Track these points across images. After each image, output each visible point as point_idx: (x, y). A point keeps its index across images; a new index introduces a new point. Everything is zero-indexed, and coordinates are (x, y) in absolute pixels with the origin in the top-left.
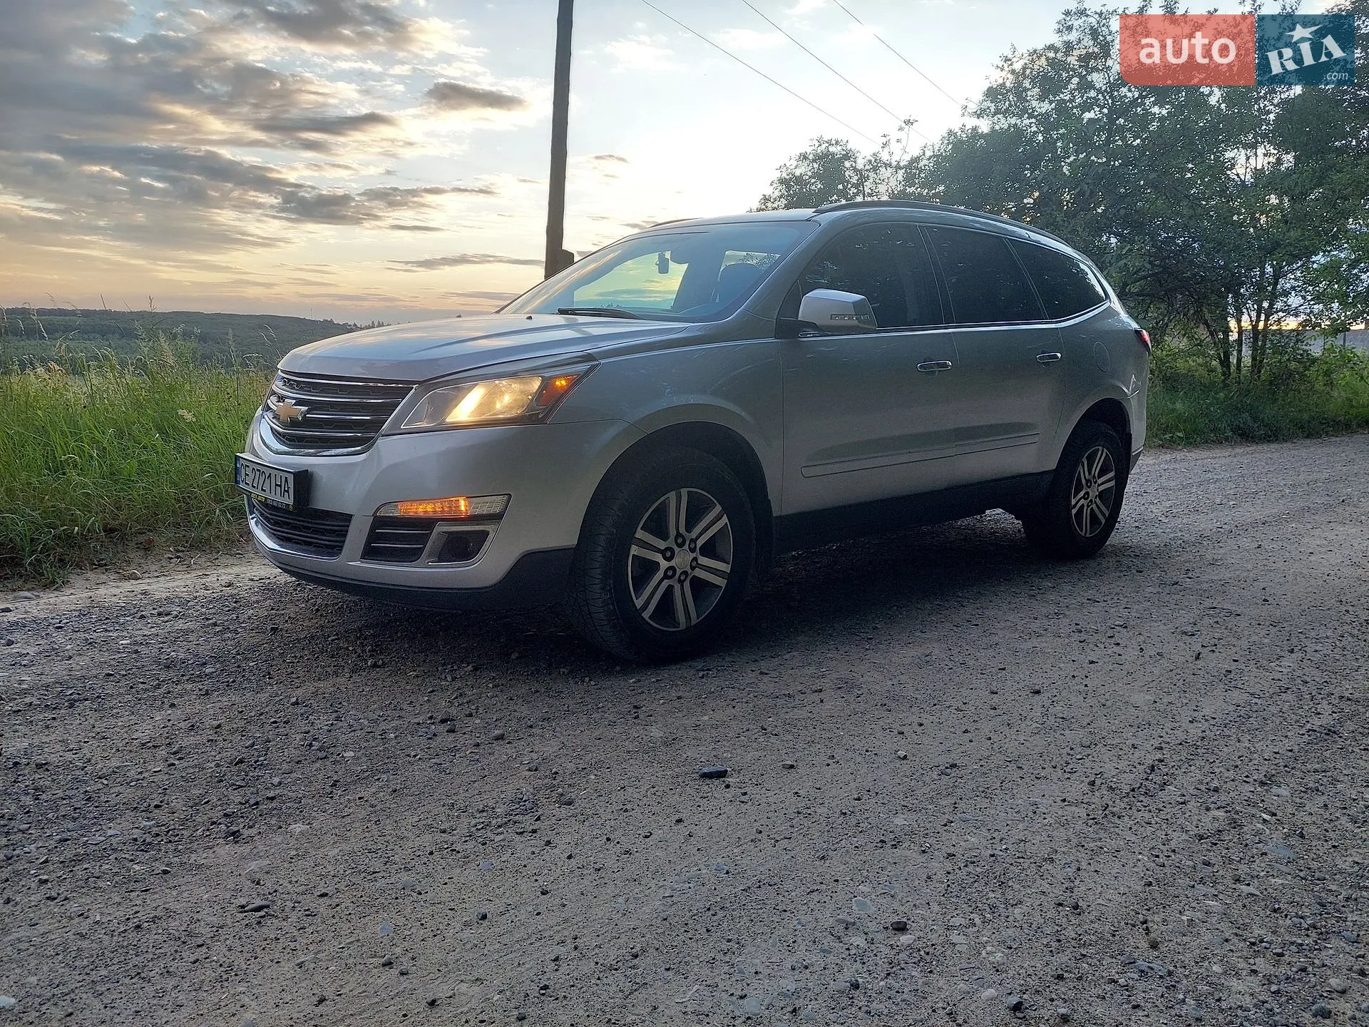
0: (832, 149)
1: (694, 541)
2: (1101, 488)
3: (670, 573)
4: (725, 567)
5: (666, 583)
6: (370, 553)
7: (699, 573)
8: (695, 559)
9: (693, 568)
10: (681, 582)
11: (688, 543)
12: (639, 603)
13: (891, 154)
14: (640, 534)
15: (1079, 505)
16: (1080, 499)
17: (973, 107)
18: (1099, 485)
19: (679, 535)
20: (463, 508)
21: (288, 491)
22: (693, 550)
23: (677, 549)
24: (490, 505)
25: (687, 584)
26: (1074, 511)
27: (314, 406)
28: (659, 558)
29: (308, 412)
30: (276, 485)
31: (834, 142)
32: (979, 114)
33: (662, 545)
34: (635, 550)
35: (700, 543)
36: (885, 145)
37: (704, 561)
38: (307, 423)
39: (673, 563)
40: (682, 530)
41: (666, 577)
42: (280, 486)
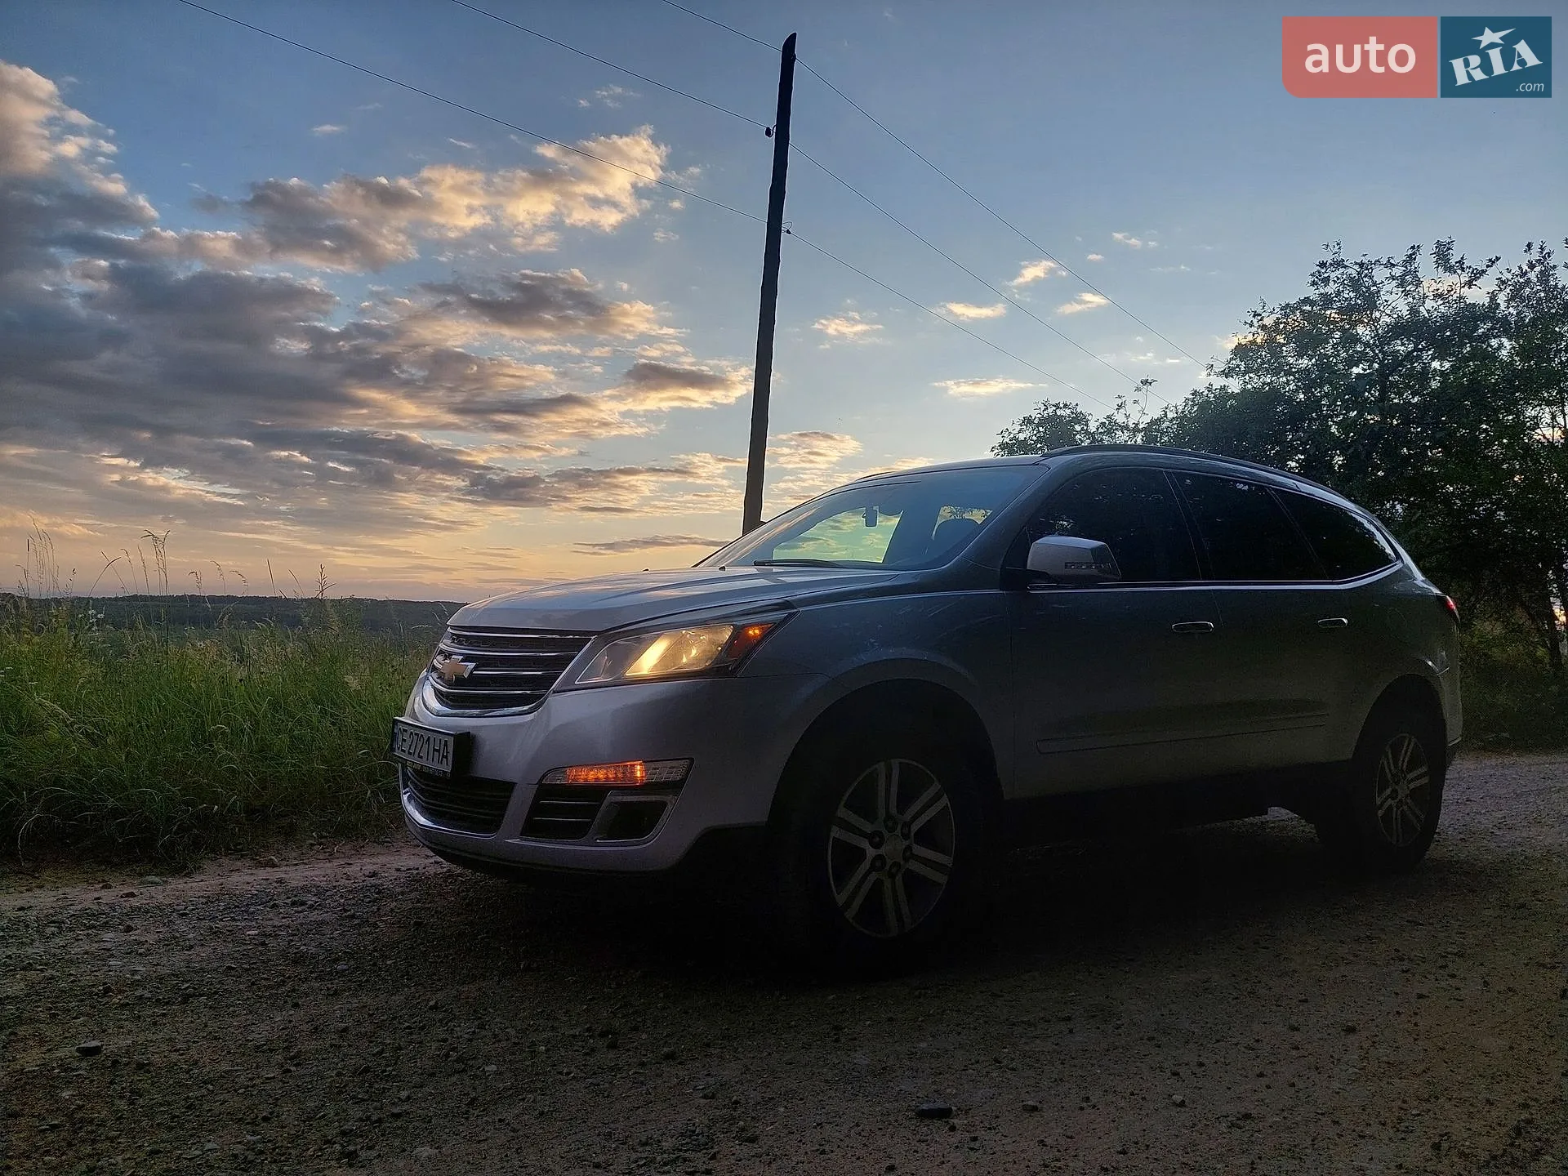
0: (1059, 412)
1: (908, 825)
2: (1412, 786)
3: (878, 864)
4: (946, 860)
5: (873, 876)
6: (531, 829)
7: (914, 866)
8: (909, 848)
9: (906, 859)
10: (892, 876)
11: (899, 827)
12: (841, 899)
13: (1128, 417)
14: (842, 812)
15: (1386, 805)
16: (1386, 799)
17: (1220, 366)
18: (1409, 782)
19: (889, 817)
20: (638, 774)
21: (446, 757)
22: (906, 836)
23: (886, 834)
24: (668, 771)
25: (899, 878)
26: (1380, 813)
27: (482, 662)
28: (865, 844)
29: (475, 668)
30: (435, 750)
31: (1062, 406)
32: (1227, 374)
33: (868, 828)
34: (835, 832)
35: (915, 828)
36: (1120, 407)
37: (919, 850)
38: (473, 681)
39: (882, 851)
40: (894, 811)
41: (873, 868)
42: (438, 751)
